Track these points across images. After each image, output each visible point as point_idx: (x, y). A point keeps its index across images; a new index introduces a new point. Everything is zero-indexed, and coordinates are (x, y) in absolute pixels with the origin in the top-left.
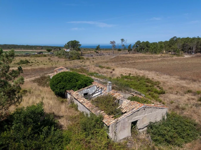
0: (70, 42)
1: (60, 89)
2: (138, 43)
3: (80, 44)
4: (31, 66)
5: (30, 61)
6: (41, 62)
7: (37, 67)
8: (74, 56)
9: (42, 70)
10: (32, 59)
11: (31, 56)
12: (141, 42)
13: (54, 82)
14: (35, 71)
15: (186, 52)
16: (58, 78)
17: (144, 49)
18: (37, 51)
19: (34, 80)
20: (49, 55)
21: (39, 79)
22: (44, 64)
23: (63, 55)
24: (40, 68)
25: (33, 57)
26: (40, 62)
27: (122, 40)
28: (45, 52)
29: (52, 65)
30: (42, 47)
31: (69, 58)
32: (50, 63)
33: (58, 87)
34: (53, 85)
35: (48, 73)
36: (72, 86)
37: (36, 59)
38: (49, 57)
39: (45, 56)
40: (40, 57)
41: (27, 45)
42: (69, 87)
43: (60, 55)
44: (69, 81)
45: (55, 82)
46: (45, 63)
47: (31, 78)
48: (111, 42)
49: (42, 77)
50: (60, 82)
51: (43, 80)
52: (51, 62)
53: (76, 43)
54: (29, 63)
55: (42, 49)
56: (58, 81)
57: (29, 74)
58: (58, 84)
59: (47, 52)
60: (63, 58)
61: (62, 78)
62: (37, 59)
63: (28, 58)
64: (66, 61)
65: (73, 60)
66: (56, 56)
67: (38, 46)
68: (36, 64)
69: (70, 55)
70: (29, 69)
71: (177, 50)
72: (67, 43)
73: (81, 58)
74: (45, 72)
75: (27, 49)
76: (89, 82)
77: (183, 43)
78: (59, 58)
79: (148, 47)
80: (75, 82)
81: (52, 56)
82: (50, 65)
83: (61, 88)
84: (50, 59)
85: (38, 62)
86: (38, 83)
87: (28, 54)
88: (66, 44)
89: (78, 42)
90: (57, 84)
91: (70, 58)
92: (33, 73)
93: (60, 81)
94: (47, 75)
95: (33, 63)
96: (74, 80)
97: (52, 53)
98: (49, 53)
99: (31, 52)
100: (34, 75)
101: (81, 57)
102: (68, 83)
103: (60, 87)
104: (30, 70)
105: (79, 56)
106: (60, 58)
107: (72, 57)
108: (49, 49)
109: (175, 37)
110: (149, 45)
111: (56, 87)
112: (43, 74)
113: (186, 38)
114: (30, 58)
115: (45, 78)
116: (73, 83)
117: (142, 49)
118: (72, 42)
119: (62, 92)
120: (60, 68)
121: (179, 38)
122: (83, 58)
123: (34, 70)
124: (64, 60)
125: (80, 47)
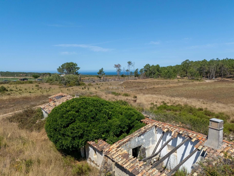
0: (65, 64)
1: (74, 138)
2: (147, 66)
3: (78, 66)
4: (9, 94)
5: (9, 89)
6: (26, 89)
7: (18, 96)
8: (72, 82)
9: (26, 100)
10: (12, 87)
11: (10, 83)
12: (151, 66)
13: (56, 121)
14: (15, 102)
15: (204, 76)
16: (68, 112)
17: (154, 74)
18: (19, 78)
19: (11, 118)
20: (36, 82)
21: (21, 115)
22: (30, 92)
23: (55, 81)
24: (24, 98)
25: (14, 84)
26: (23, 90)
27: (130, 63)
28: (30, 79)
29: (41, 93)
30: (26, 74)
31: (65, 84)
32: (39, 91)
33: (69, 134)
34: (56, 130)
35: (38, 104)
36: (102, 130)
37: (17, 87)
38: (36, 84)
39: (31, 82)
40: (23, 83)
41: (7, 72)
42: (95, 133)
43: (51, 80)
44: (93, 118)
45: (59, 122)
46: (32, 91)
47: (6, 113)
48: (115, 65)
49: (26, 111)
50: (72, 122)
51: (28, 116)
52: (40, 89)
53: (72, 65)
54: (7, 91)
55: (26, 76)
56: (66, 118)
57: (3, 107)
58: (68, 126)
59: (34, 79)
60: (56, 84)
61: (77, 112)
62: (19, 86)
63: (5, 86)
64: (62, 87)
65: (71, 86)
66: (46, 82)
67: (22, 73)
68: (17, 93)
69: (67, 81)
70: (5, 98)
71: (195, 74)
72: (61, 66)
73: (81, 84)
74: (32, 103)
75: (6, 76)
76: (136, 120)
77: (200, 66)
78: (50, 84)
79: (158, 71)
80: (107, 121)
81: (41, 83)
82: (39, 93)
83: (76, 136)
84: (38, 86)
85: (20, 90)
86: (18, 124)
87: (7, 81)
88: (59, 67)
89: (75, 65)
90: (64, 127)
91: (67, 83)
92: (12, 105)
93: (72, 119)
94: (36, 108)
95: (12, 91)
96: (104, 115)
97: (40, 80)
98: (36, 80)
99: (12, 79)
100: (12, 108)
101: (81, 82)
102: (90, 122)
103: (72, 133)
104: (6, 100)
105: (78, 82)
106: (53, 85)
107: (69, 82)
108: (36, 76)
109: (188, 60)
110: (160, 69)
111: (63, 135)
112: (29, 106)
113: (203, 61)
114: (9, 85)
115: (32, 112)
116: (103, 122)
117: (152, 74)
118: (68, 64)
119: (78, 145)
120: (59, 94)
121: (192, 61)
122: (84, 84)
123: (14, 100)
124: (58, 86)
125: (78, 71)
